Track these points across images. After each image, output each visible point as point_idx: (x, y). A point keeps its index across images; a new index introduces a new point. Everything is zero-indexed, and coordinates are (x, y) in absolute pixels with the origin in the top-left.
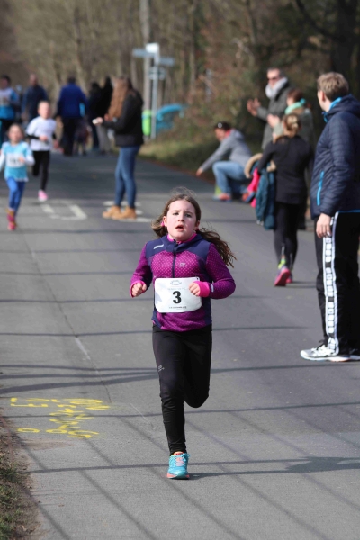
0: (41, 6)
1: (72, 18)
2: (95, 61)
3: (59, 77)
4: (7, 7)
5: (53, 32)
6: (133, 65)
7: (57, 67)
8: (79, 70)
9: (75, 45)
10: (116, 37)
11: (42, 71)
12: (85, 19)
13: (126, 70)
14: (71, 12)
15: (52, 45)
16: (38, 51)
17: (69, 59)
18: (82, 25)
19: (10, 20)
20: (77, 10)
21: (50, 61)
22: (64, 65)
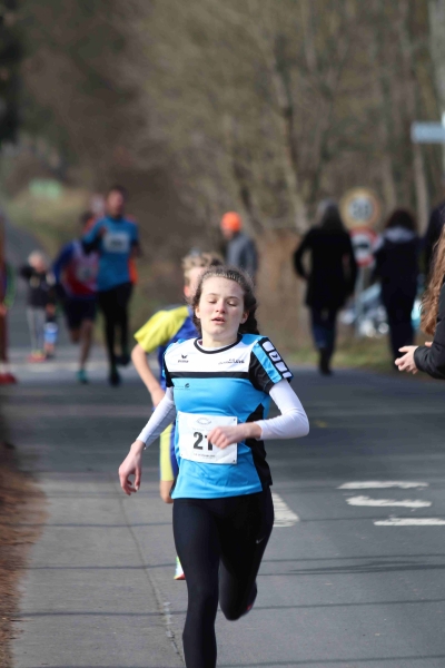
0: (199, 36)
1: (271, 62)
2: (326, 156)
3: (245, 196)
4: (120, 44)
5: (228, 95)
6: (418, 162)
7: (240, 173)
8: (291, 179)
9: (282, 123)
10: (377, 99)
11: (208, 187)
12: (299, 62)
13: (401, 175)
14: (265, 45)
15: (227, 123)
16: (197, 139)
17: (270, 156)
18: (295, 74)
19: (129, 73)
20: (281, 43)
21: (224, 163)
22: (256, 170)
